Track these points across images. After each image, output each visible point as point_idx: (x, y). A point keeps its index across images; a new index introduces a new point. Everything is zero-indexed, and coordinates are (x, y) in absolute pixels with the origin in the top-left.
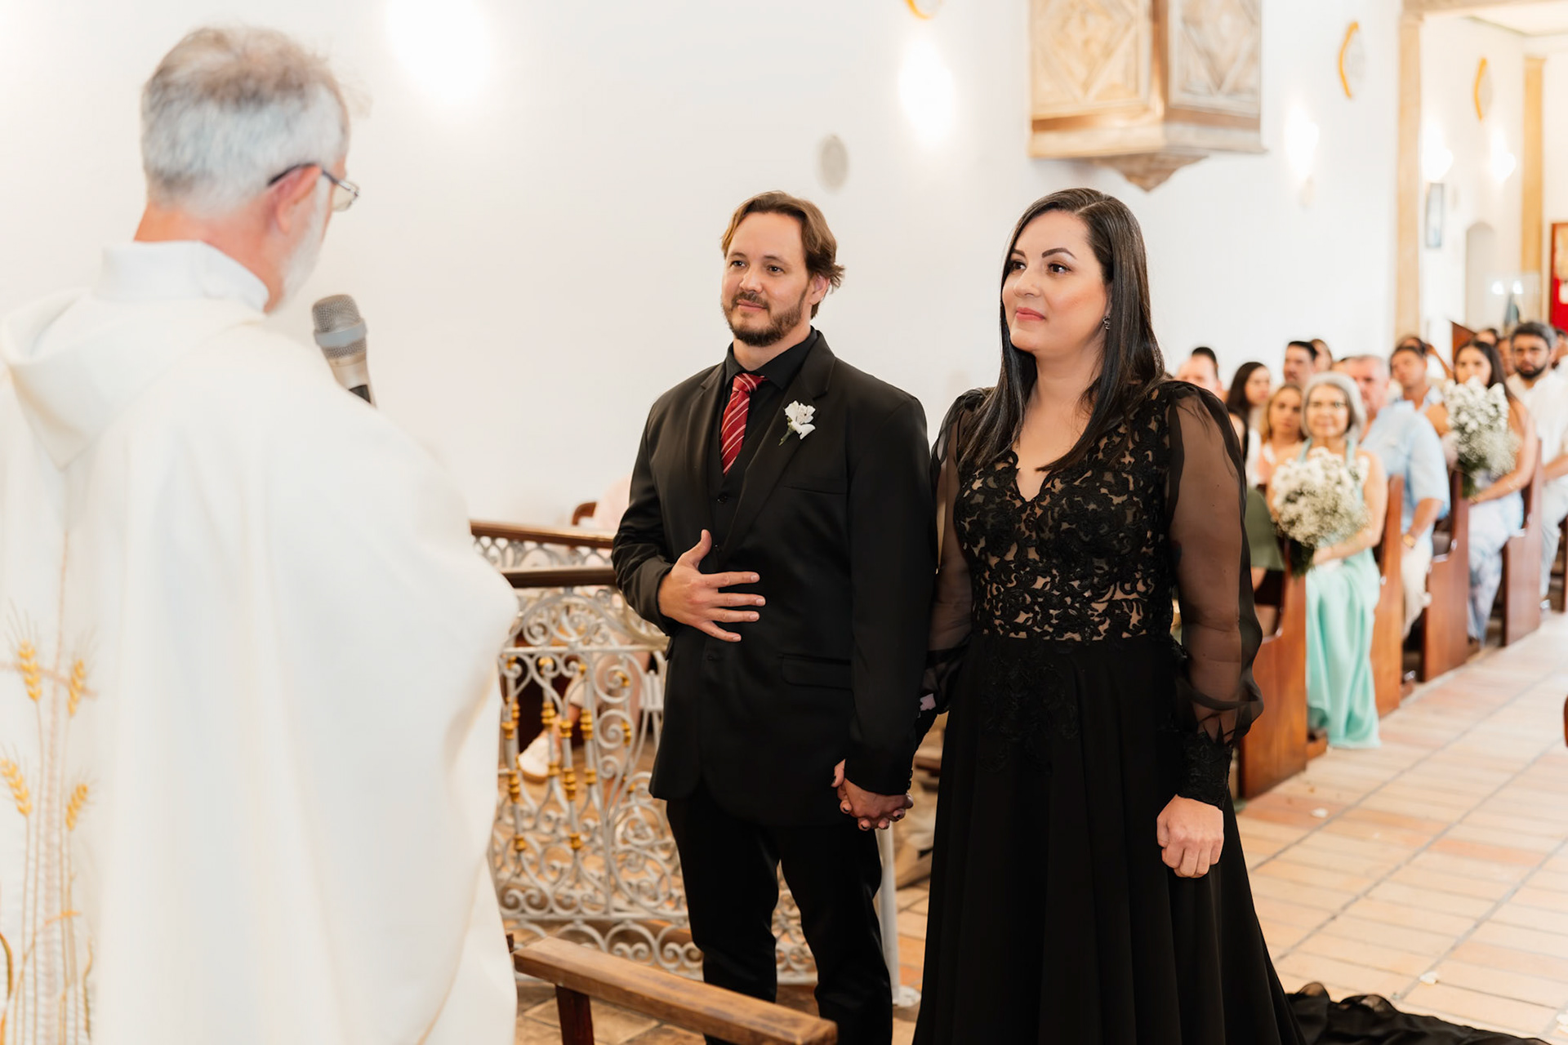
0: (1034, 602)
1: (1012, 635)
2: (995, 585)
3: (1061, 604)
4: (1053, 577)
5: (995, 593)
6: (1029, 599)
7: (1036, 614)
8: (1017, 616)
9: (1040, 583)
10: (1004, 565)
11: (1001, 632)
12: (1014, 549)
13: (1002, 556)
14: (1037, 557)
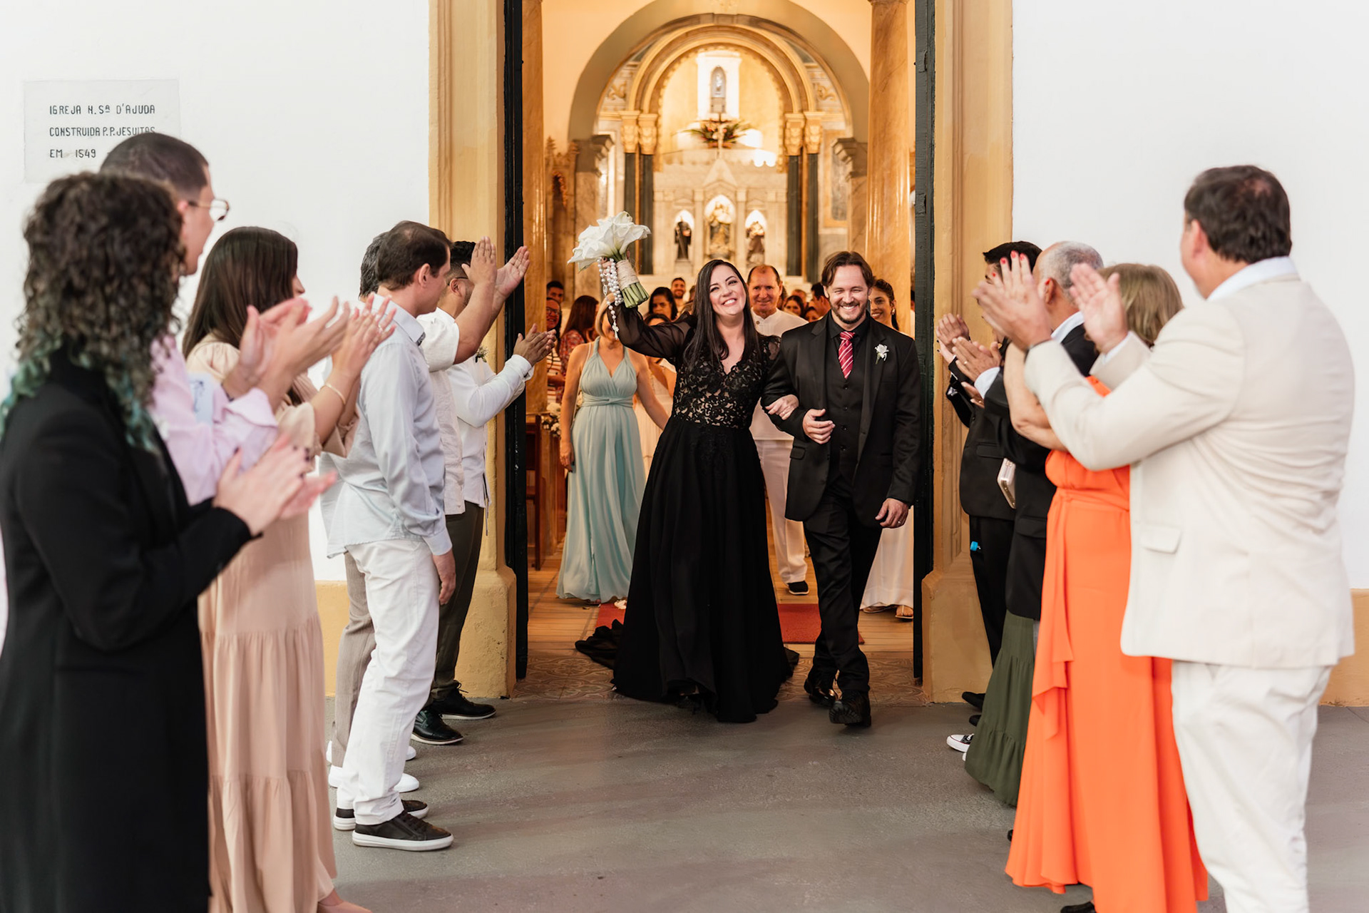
0: (724, 413)
1: (713, 424)
2: (707, 404)
3: (734, 414)
4: (734, 404)
5: (707, 407)
6: (723, 411)
7: (725, 417)
8: (717, 416)
9: (729, 405)
10: (713, 397)
11: (708, 422)
12: (719, 392)
13: (713, 393)
14: (728, 396)
